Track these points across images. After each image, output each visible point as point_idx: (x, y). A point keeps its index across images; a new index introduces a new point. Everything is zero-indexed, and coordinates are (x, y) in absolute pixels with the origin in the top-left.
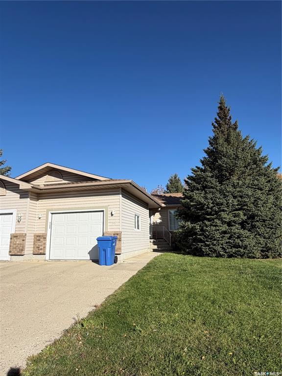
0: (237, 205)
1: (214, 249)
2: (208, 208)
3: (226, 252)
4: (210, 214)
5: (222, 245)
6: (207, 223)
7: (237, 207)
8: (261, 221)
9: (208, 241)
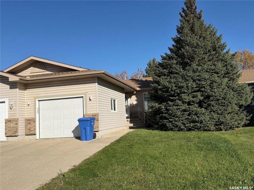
0: (196, 88)
1: (176, 125)
2: (172, 90)
3: (185, 127)
4: (173, 96)
5: (182, 121)
6: (170, 103)
7: (195, 89)
8: (215, 101)
9: (171, 119)
